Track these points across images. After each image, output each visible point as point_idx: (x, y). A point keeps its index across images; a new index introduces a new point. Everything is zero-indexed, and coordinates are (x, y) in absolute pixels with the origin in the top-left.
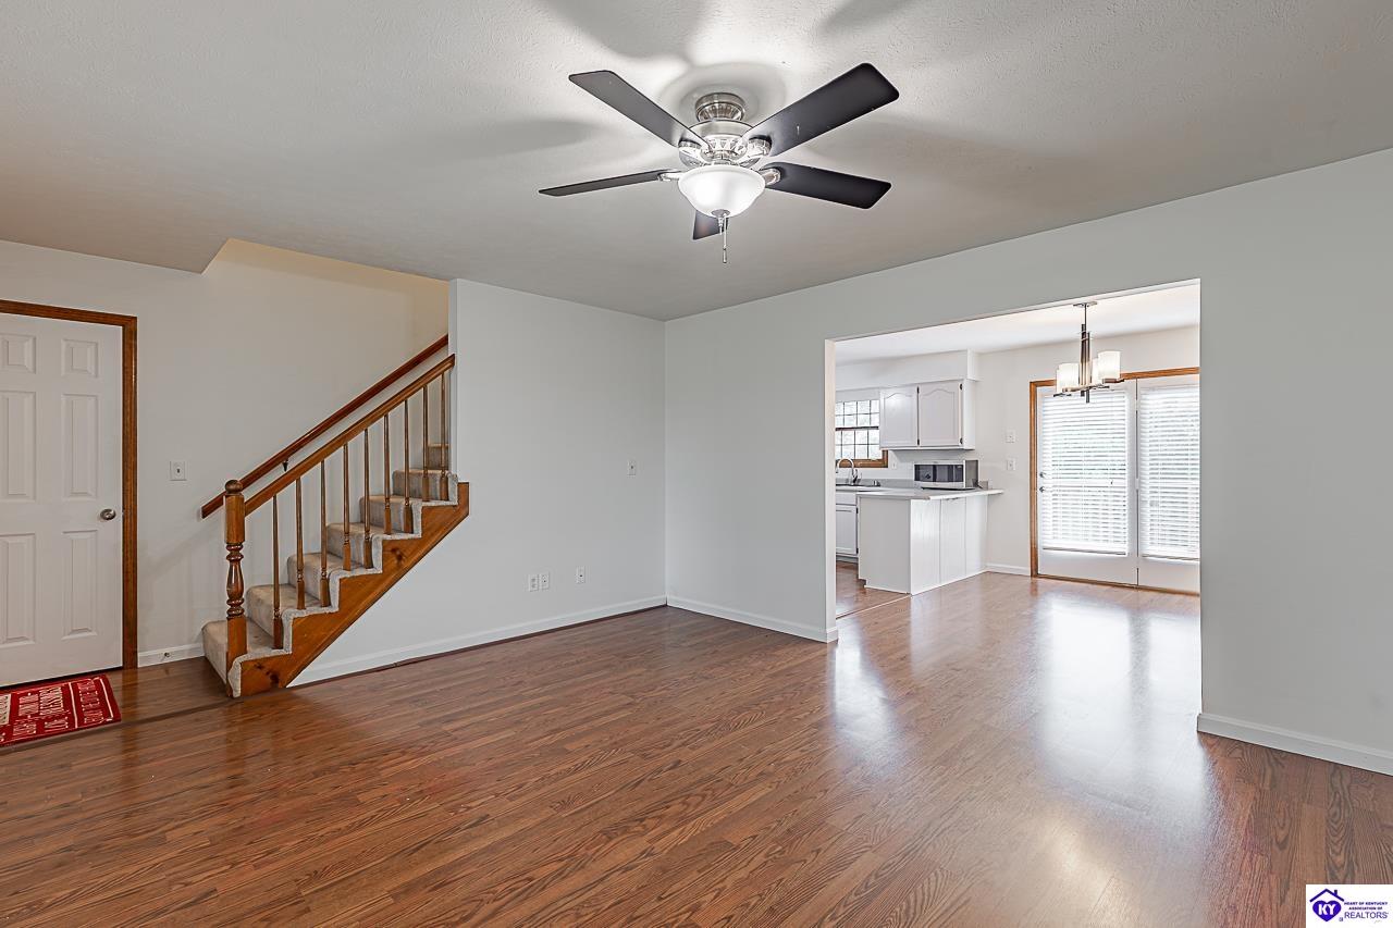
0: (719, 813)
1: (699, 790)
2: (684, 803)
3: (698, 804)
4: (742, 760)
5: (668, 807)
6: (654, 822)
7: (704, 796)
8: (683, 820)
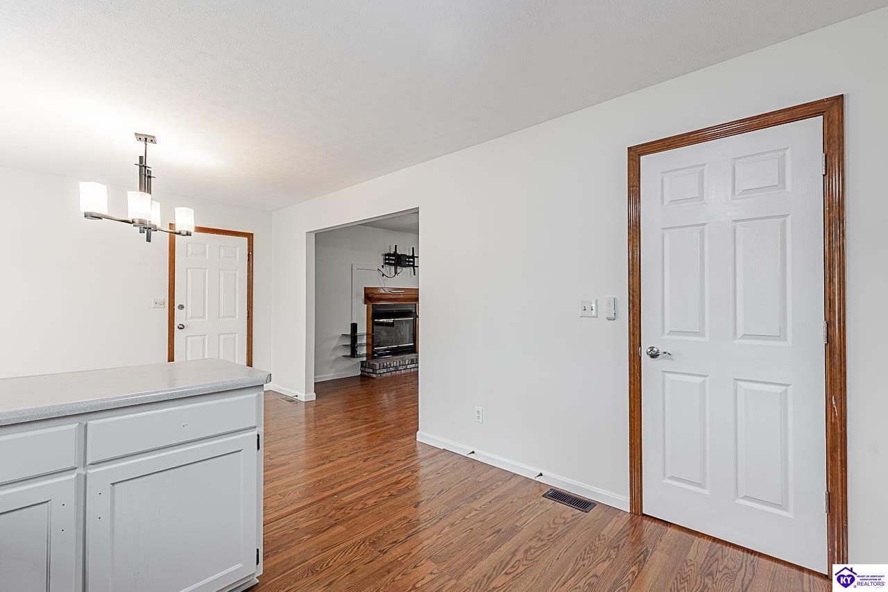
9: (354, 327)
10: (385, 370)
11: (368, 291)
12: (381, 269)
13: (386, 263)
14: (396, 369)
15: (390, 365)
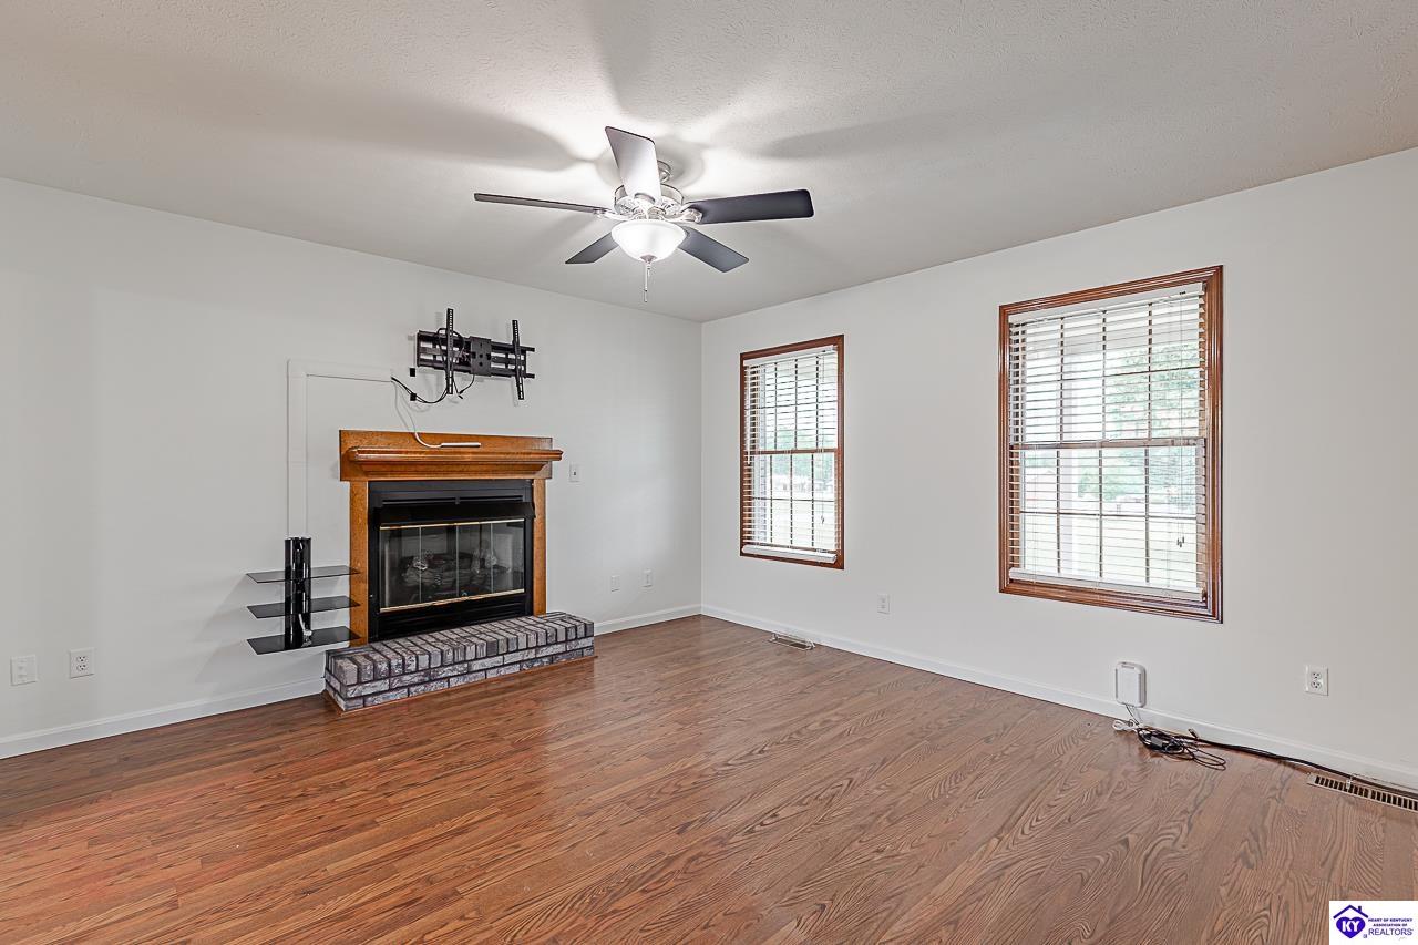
0: (649, 778)
1: (662, 799)
2: (680, 787)
3: (667, 785)
4: (603, 834)
5: (695, 783)
6: (706, 773)
7: (660, 792)
8: (683, 774)
9: (298, 550)
10: (382, 686)
11: (351, 443)
12: (405, 378)
13: (420, 362)
14: (429, 676)
15: (404, 665)
